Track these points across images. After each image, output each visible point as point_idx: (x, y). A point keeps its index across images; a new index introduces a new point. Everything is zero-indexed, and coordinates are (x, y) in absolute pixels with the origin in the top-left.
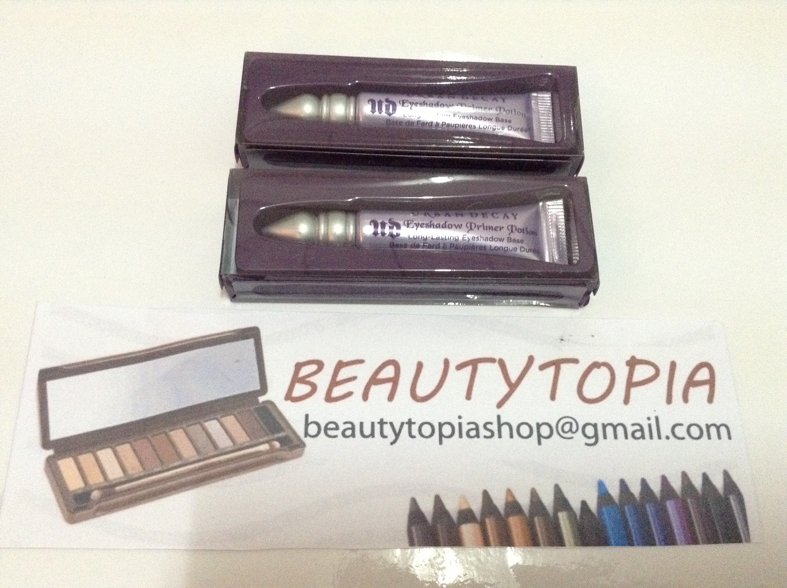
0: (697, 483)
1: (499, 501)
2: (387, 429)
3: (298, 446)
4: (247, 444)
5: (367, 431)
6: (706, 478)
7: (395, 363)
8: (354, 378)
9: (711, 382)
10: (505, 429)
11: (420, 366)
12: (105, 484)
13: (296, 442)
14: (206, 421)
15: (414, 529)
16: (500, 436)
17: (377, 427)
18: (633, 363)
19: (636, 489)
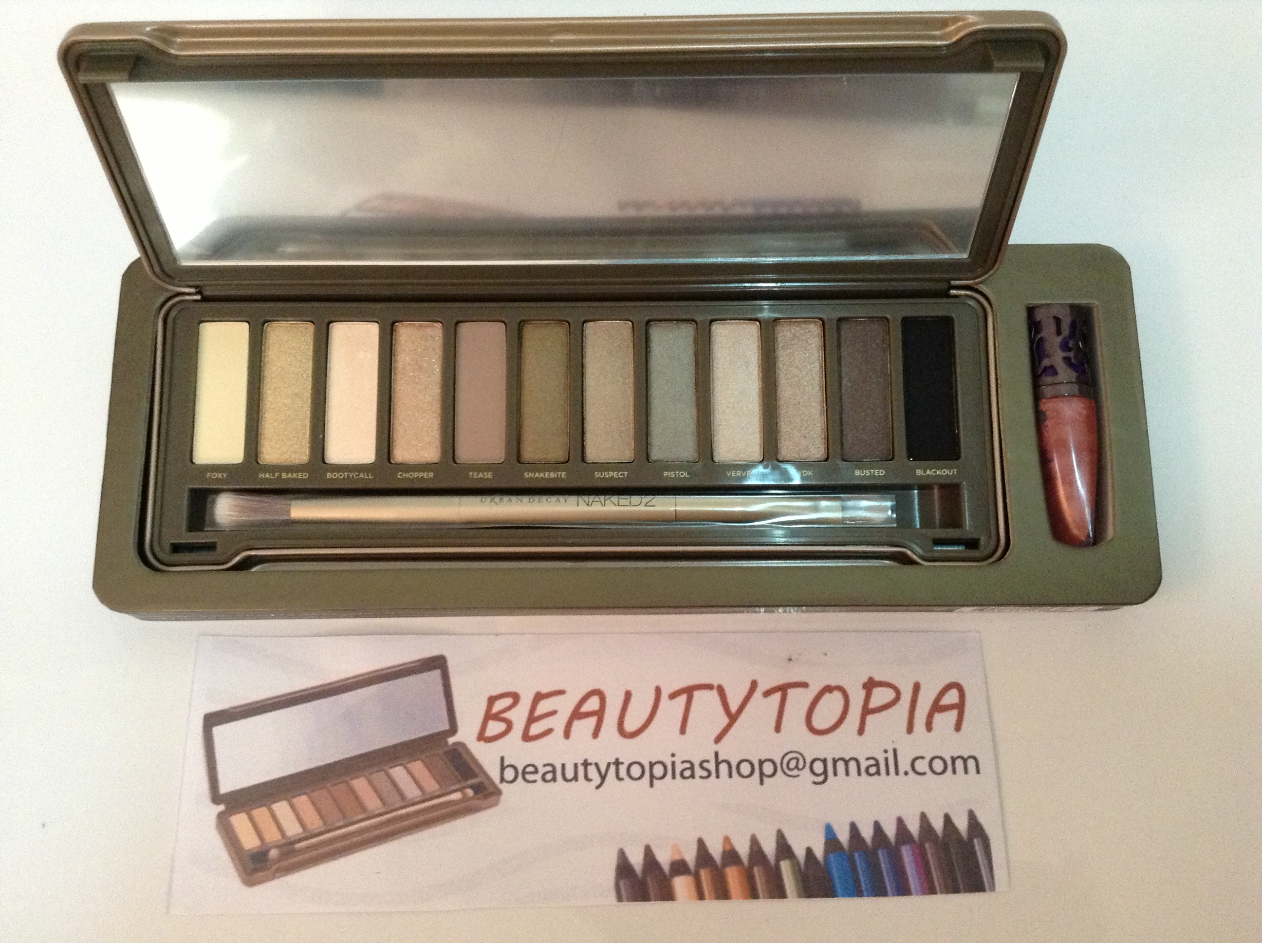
0: (938, 825)
1: (716, 850)
2: (592, 772)
3: (491, 794)
4: (438, 793)
5: (570, 774)
6: (948, 820)
7: (599, 693)
8: (554, 713)
9: (960, 707)
10: (723, 767)
11: (628, 695)
12: (284, 841)
13: (491, 789)
14: (391, 768)
15: (622, 884)
16: (718, 777)
17: (581, 769)
18: (870, 685)
19: (867, 833)
